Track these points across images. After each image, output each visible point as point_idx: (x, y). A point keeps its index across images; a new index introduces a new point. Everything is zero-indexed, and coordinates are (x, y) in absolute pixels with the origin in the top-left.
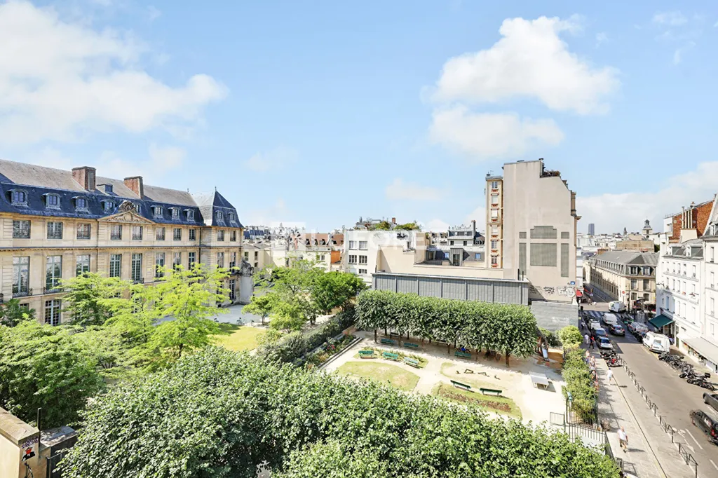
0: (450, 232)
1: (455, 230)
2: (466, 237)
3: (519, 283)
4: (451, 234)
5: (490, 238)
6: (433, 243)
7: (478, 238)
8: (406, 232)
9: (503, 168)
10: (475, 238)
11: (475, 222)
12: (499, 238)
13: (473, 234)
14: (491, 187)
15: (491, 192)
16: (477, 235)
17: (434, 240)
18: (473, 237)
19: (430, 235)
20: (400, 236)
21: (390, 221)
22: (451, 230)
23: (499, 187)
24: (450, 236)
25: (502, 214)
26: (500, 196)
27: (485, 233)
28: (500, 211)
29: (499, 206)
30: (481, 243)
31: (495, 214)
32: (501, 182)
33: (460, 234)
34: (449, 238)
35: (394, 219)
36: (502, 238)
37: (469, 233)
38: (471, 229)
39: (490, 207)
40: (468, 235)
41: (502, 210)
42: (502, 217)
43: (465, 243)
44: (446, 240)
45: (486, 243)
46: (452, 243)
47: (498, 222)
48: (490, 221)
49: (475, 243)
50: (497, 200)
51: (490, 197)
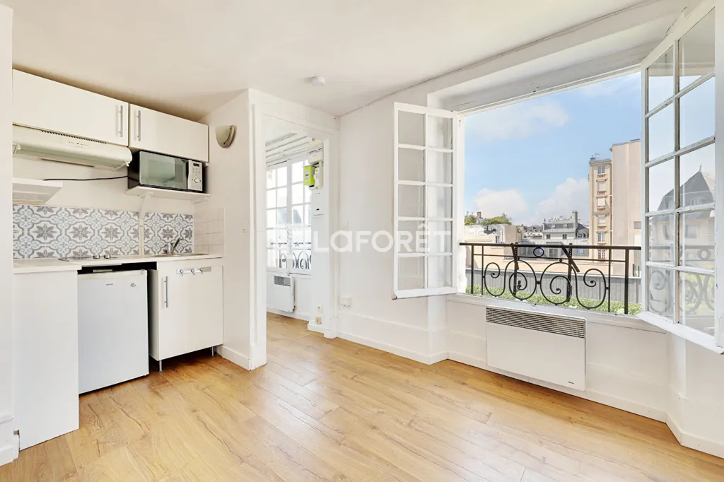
0: (545, 225)
1: (552, 222)
2: (565, 230)
3: (634, 279)
4: (547, 227)
5: (596, 230)
6: (525, 237)
7: (580, 231)
8: (494, 226)
9: (611, 150)
10: (577, 231)
11: (576, 213)
12: (608, 229)
13: (574, 225)
14: (596, 172)
15: (596, 178)
16: (580, 227)
17: (527, 235)
18: (574, 229)
19: (522, 229)
20: (487, 232)
21: (475, 215)
22: (547, 222)
23: (607, 171)
24: (545, 229)
25: (611, 202)
26: (608, 182)
27: (590, 224)
28: (608, 199)
29: (608, 194)
30: (585, 235)
31: (601, 202)
32: (609, 166)
33: (559, 226)
34: (544, 231)
35: (479, 213)
36: (611, 229)
37: (569, 226)
38: (573, 221)
39: (596, 195)
40: (568, 227)
41: (611, 197)
42: (611, 206)
43: (565, 237)
44: (541, 234)
45: (590, 235)
46: (548, 237)
47: (606, 212)
48: (596, 210)
49: (577, 235)
50: (605, 187)
51: (596, 183)
